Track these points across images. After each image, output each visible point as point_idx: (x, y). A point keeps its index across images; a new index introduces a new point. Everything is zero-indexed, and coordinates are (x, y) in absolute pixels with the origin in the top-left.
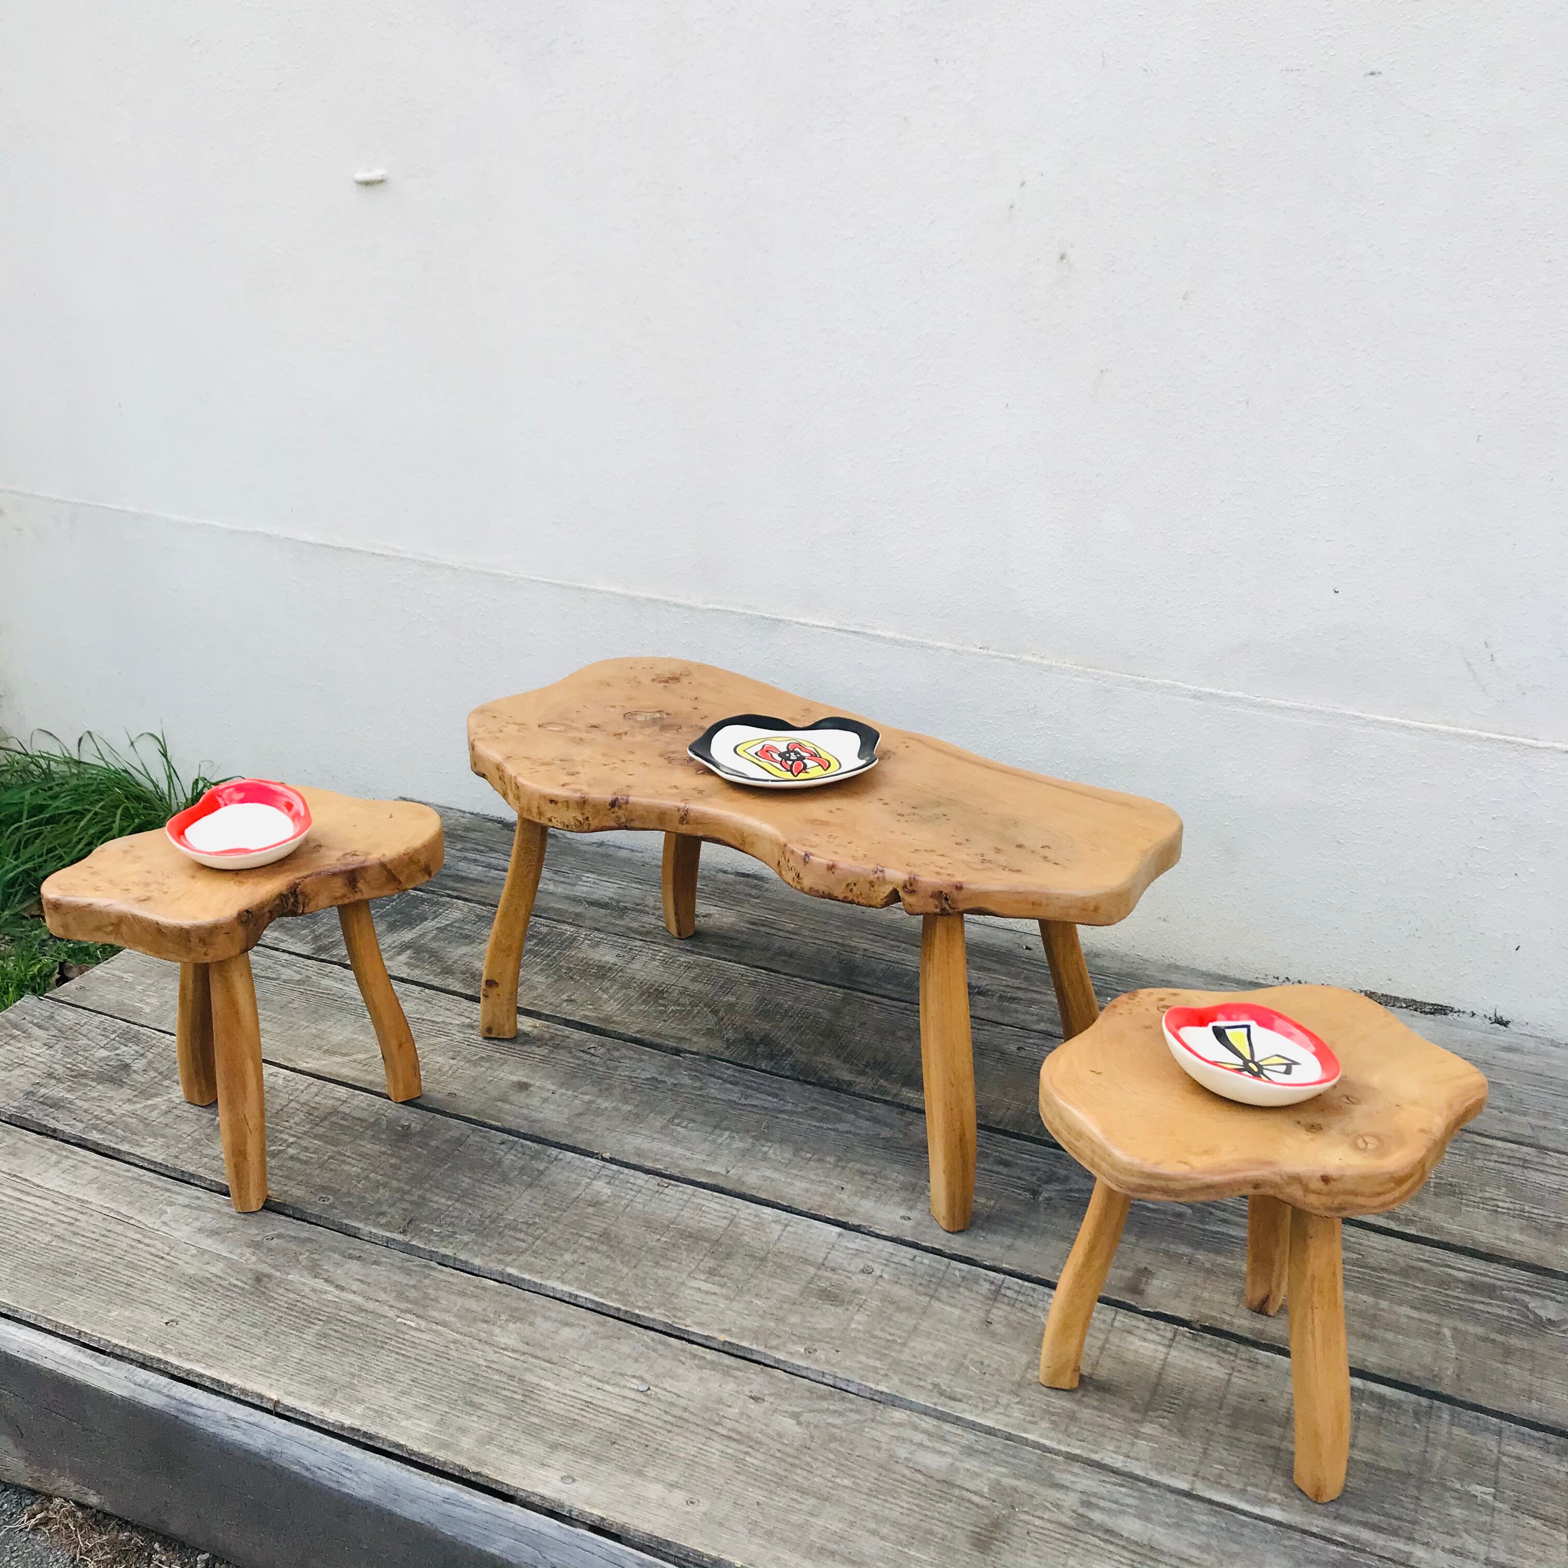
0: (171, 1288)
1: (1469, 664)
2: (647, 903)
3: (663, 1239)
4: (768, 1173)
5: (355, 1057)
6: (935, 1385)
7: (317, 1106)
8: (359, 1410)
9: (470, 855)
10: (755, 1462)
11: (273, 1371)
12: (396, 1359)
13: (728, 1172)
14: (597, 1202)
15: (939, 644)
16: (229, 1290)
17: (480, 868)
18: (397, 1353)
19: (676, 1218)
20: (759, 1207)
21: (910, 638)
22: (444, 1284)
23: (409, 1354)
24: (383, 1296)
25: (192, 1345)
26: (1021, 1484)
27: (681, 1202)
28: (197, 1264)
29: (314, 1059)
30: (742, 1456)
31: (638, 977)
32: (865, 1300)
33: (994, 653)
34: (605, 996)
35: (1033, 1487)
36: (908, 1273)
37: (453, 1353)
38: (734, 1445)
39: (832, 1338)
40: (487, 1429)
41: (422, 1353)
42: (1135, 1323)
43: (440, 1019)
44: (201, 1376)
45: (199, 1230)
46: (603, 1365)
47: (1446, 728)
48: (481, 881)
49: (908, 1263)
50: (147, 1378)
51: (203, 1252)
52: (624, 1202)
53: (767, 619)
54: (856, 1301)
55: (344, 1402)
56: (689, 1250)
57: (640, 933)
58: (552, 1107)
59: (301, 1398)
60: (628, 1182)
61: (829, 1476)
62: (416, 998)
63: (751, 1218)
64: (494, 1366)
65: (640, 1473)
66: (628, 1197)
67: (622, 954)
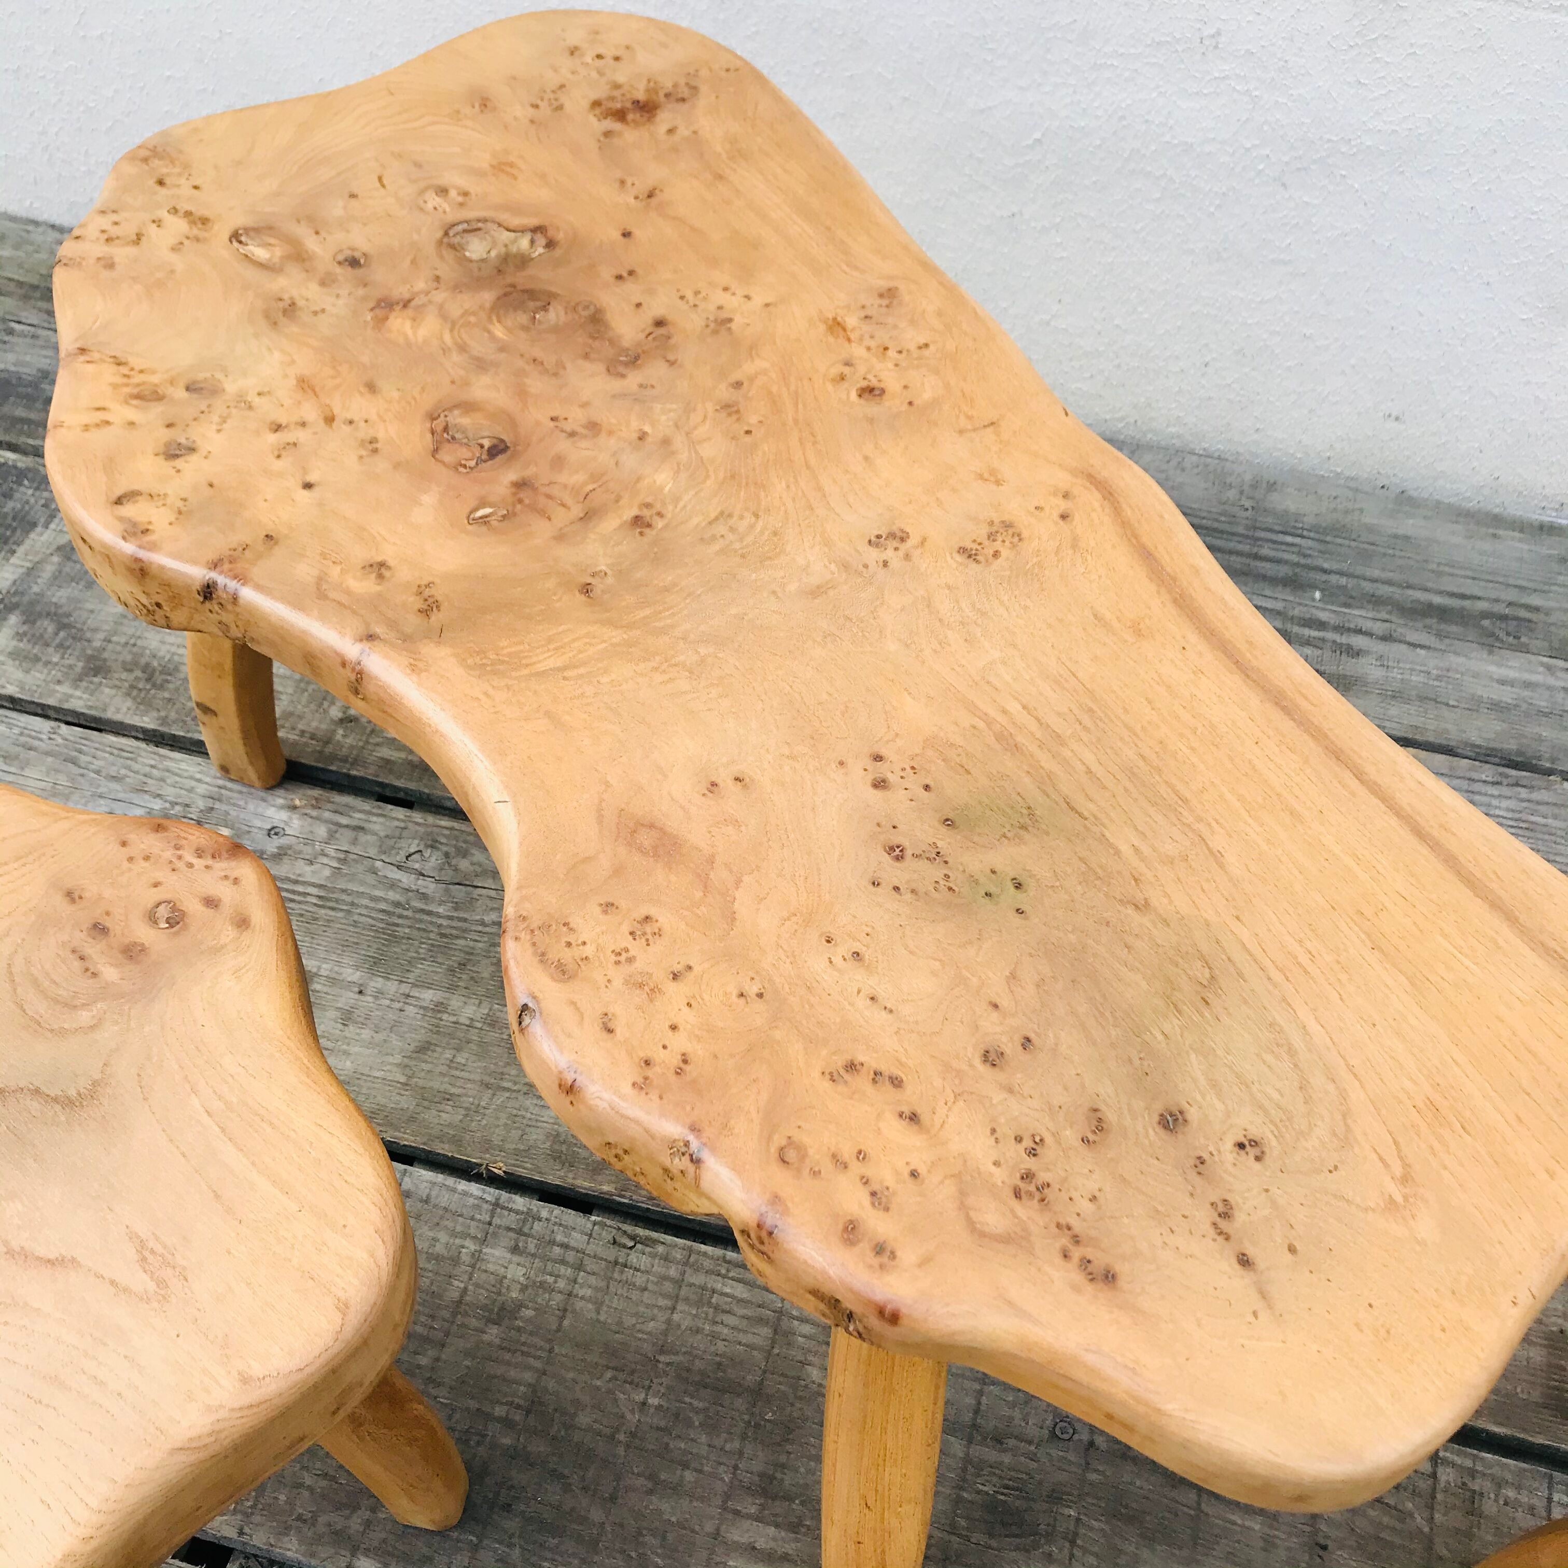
3: (654, 1401)
14: (502, 1308)
19: (665, 1333)
27: (668, 1287)
32: (1078, 1520)
52: (558, 1298)
56: (711, 1426)
58: (366, 1034)
60: (552, 1242)
62: (47, 753)
66: (561, 1284)
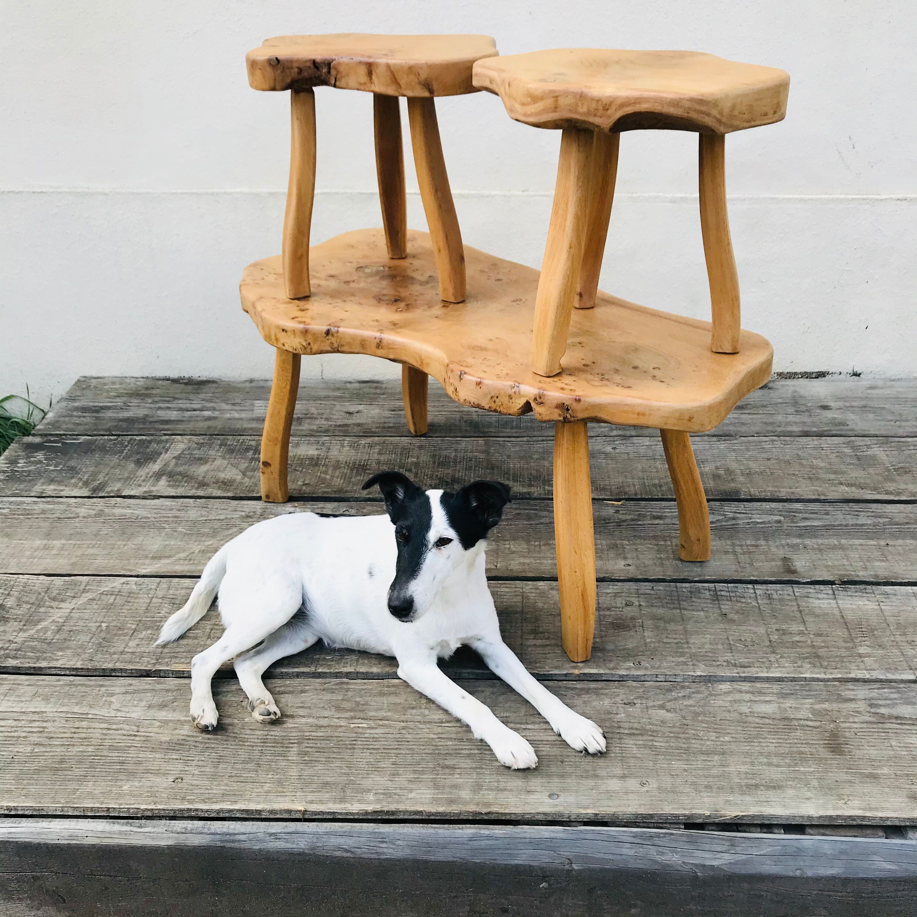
0: (158, 756)
1: (840, 153)
2: (312, 412)
4: (522, 560)
5: (178, 556)
6: (727, 661)
7: (174, 597)
8: (371, 797)
9: (163, 405)
10: (661, 744)
11: (285, 790)
12: (371, 753)
13: (496, 566)
15: (493, 193)
16: (206, 743)
17: (175, 412)
18: (368, 749)
20: (535, 583)
21: (472, 192)
22: (363, 691)
23: (377, 747)
24: (326, 713)
25: (207, 791)
26: (826, 706)
28: (166, 732)
29: (148, 565)
30: (650, 743)
31: (341, 460)
33: (533, 193)
34: (328, 477)
35: (835, 706)
36: (656, 598)
37: (408, 736)
38: (640, 738)
39: (642, 651)
40: (471, 780)
41: (386, 743)
42: (806, 590)
43: (222, 517)
44: (231, 811)
45: (149, 707)
46: (515, 712)
47: (827, 196)
48: (183, 421)
49: (652, 592)
50: (184, 826)
51: (165, 722)
53: (364, 194)
54: (637, 624)
55: (355, 795)
57: (321, 432)
59: (321, 802)
61: (713, 738)
62: (194, 507)
63: (534, 591)
64: (443, 736)
65: (596, 776)
67: (319, 448)
